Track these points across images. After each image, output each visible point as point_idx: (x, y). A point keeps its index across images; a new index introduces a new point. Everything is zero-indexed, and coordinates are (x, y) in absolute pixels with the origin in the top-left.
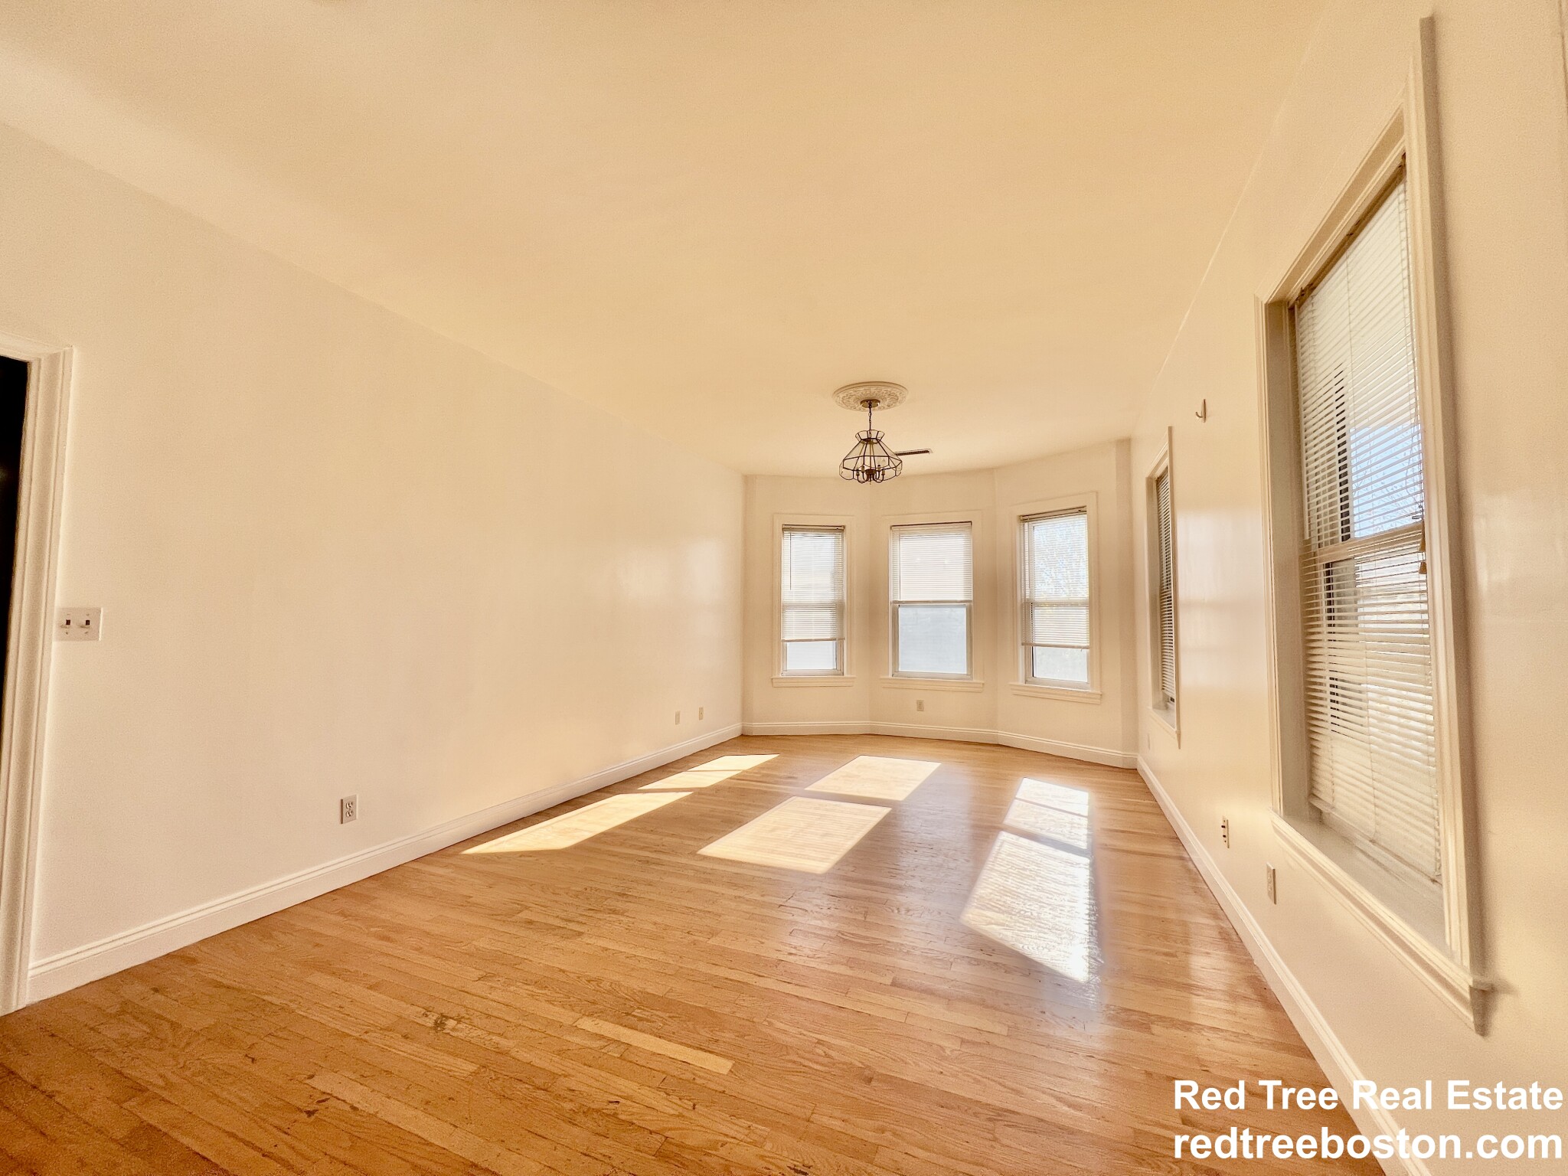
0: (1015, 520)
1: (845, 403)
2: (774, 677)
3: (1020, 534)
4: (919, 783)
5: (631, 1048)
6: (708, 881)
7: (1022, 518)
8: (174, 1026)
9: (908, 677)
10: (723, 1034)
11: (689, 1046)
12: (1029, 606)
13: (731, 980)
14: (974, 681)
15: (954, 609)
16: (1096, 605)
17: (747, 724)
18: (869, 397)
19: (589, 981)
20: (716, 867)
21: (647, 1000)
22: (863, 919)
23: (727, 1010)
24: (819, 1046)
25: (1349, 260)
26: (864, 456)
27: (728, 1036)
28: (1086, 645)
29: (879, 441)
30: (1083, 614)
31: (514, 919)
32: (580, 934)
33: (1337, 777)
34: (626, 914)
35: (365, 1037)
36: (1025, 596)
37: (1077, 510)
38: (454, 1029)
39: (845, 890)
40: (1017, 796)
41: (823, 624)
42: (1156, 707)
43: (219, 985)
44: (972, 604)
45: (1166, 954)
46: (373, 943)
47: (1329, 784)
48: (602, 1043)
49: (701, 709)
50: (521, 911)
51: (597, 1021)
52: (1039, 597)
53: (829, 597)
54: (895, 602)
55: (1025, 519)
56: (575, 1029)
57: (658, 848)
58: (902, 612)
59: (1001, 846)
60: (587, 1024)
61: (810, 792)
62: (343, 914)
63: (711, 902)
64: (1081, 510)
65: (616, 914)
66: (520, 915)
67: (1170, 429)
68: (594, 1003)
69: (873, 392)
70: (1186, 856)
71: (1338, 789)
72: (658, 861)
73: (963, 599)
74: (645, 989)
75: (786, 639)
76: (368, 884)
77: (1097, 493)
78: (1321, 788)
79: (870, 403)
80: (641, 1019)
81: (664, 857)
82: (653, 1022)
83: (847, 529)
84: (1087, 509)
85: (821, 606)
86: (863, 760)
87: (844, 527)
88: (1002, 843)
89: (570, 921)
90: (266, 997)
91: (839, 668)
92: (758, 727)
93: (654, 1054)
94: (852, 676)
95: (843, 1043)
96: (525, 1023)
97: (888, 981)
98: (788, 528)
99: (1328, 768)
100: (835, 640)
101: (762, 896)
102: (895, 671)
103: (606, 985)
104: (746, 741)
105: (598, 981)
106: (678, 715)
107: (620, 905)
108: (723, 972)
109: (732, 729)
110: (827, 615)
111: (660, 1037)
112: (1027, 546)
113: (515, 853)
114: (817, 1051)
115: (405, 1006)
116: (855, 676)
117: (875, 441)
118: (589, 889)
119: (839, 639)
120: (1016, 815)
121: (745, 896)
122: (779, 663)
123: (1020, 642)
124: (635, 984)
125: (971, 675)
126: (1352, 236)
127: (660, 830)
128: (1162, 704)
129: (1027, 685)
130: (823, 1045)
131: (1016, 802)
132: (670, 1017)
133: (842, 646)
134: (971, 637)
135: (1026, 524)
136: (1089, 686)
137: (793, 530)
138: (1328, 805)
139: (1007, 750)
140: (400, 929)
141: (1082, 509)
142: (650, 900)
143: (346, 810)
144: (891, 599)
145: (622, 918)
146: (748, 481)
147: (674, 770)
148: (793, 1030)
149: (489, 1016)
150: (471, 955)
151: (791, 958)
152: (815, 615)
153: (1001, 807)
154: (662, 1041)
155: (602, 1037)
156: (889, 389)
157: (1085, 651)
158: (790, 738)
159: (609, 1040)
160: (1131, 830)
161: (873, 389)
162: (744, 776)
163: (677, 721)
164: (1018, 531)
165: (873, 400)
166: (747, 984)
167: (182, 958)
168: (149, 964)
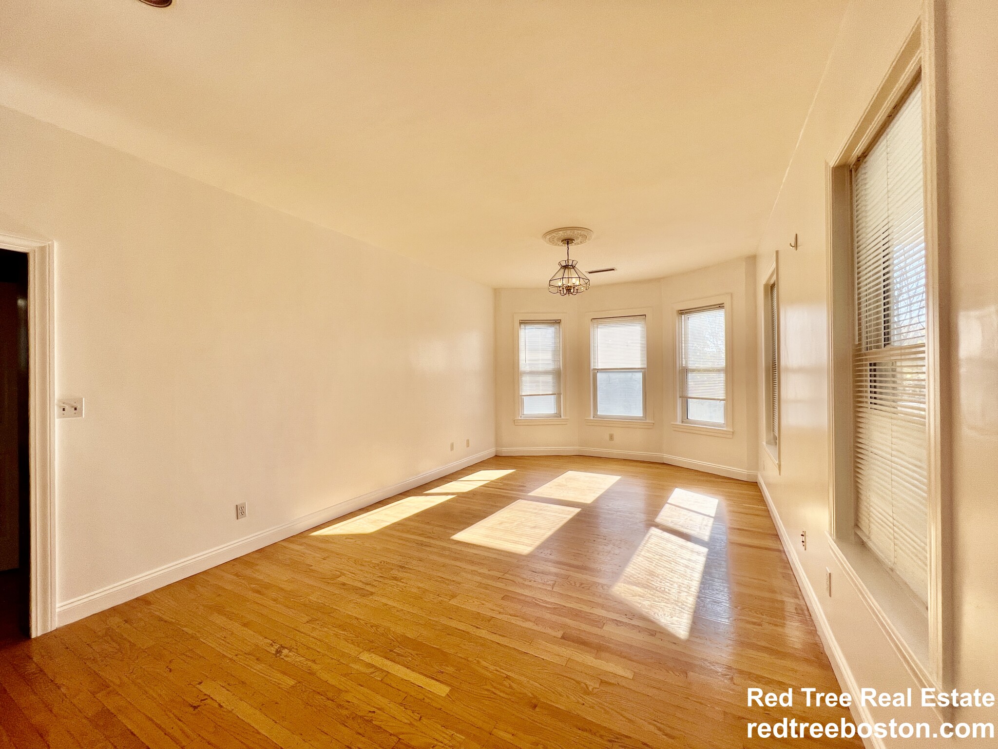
0: (675, 314)
1: (551, 241)
2: (515, 419)
3: (679, 323)
4: (603, 491)
5: (389, 675)
6: (456, 559)
7: (680, 312)
8: (132, 645)
9: (604, 419)
10: (447, 668)
11: (425, 675)
12: (685, 371)
13: (459, 630)
14: (647, 421)
15: (634, 374)
16: (730, 370)
17: (499, 449)
18: (566, 237)
19: (372, 626)
20: (463, 549)
21: (405, 641)
22: (551, 589)
23: (452, 651)
24: (506, 679)
25: (888, 137)
26: (563, 278)
27: (450, 669)
28: (723, 398)
29: (574, 267)
30: (722, 376)
31: (335, 581)
32: (372, 594)
33: (872, 517)
34: (402, 581)
35: (235, 658)
36: (682, 365)
37: (718, 306)
38: (286, 656)
39: (542, 568)
40: (668, 502)
41: (547, 384)
42: (768, 443)
43: (161, 619)
44: (646, 370)
45: (754, 623)
46: (251, 595)
47: (867, 521)
48: (372, 670)
49: (468, 441)
50: (339, 576)
51: (372, 654)
52: (691, 365)
53: (551, 367)
54: (594, 369)
55: (682, 312)
56: (357, 660)
57: (430, 535)
58: (600, 376)
59: (649, 538)
60: (366, 657)
61: (531, 496)
62: (237, 575)
63: (456, 574)
65: (396, 580)
66: (338, 579)
67: (777, 252)
68: (372, 642)
69: (568, 234)
70: (781, 549)
71: (872, 525)
72: (429, 544)
73: (640, 367)
74: (404, 633)
75: (523, 394)
76: (255, 556)
77: (732, 294)
78: (863, 522)
79: (568, 241)
80: (398, 655)
81: (432, 541)
82: (405, 657)
83: (562, 321)
84: (725, 305)
85: (546, 373)
86: (570, 474)
87: (560, 320)
88: (651, 536)
89: (367, 584)
90: (184, 629)
91: (558, 413)
92: (506, 451)
93: (402, 679)
94: (566, 418)
95: (523, 679)
96: (329, 654)
97: (559, 634)
98: (523, 322)
99: (866, 510)
100: (555, 394)
101: (489, 570)
102: (595, 415)
103: (381, 630)
104: (497, 460)
105: (377, 626)
106: (452, 445)
107: (400, 574)
108: (453, 624)
109: (488, 452)
110: (550, 379)
111: (408, 668)
112: (683, 331)
113: (343, 535)
114: (505, 683)
115: (261, 638)
116: (568, 418)
117: (571, 267)
118: (383, 563)
119: (558, 394)
120: (665, 516)
121: (479, 571)
122: (519, 410)
123: (678, 396)
124: (399, 630)
125: (645, 417)
126: (891, 117)
127: (433, 522)
128: (773, 441)
129: (683, 424)
130: (510, 679)
131: (667, 506)
132: (417, 654)
133: (560, 397)
134: (646, 393)
135: (683, 316)
136: (725, 425)
137: (527, 323)
138: (866, 536)
139: (668, 467)
140: (268, 586)
141: (721, 306)
142: (419, 571)
143: (240, 511)
144: (592, 367)
145: (399, 583)
146: (497, 292)
147: (449, 480)
148: (492, 668)
149: (308, 648)
150: (305, 605)
151: (499, 617)
152: (542, 378)
153: (657, 509)
154: (408, 671)
155: (373, 666)
156: (579, 232)
157: (723, 402)
158: (526, 457)
159: (376, 668)
160: (745, 528)
161: (569, 232)
162: (490, 484)
163: (452, 449)
164: (677, 321)
165: (569, 239)
166: (468, 633)
167: (144, 601)
168: (126, 604)
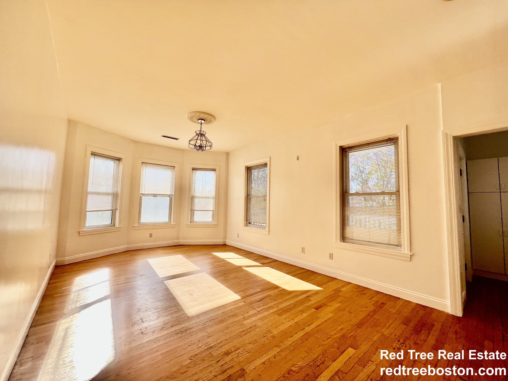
0: (191, 169)
2: (81, 230)
3: (192, 174)
9: (145, 225)
12: (193, 197)
14: (172, 224)
15: (165, 198)
16: (217, 198)
29: (204, 135)
33: (354, 233)
36: (192, 194)
37: (212, 170)
41: (106, 203)
42: (245, 226)
44: (172, 196)
47: (351, 234)
52: (197, 195)
53: (111, 190)
54: (141, 194)
55: (194, 169)
58: (144, 198)
64: (214, 170)
75: (87, 210)
77: (220, 166)
78: (347, 236)
83: (122, 159)
84: (216, 170)
85: (107, 194)
87: (120, 159)
91: (112, 224)
92: (68, 259)
94: (120, 226)
98: (93, 154)
99: (350, 231)
100: (112, 210)
102: (139, 223)
110: (108, 199)
112: (194, 178)
117: (202, 135)
119: (114, 210)
122: (82, 223)
123: (189, 210)
125: (170, 221)
129: (191, 223)
133: (115, 213)
135: (194, 171)
136: (212, 222)
137: (96, 155)
144: (140, 192)
146: (70, 123)
152: (104, 198)
157: (212, 211)
